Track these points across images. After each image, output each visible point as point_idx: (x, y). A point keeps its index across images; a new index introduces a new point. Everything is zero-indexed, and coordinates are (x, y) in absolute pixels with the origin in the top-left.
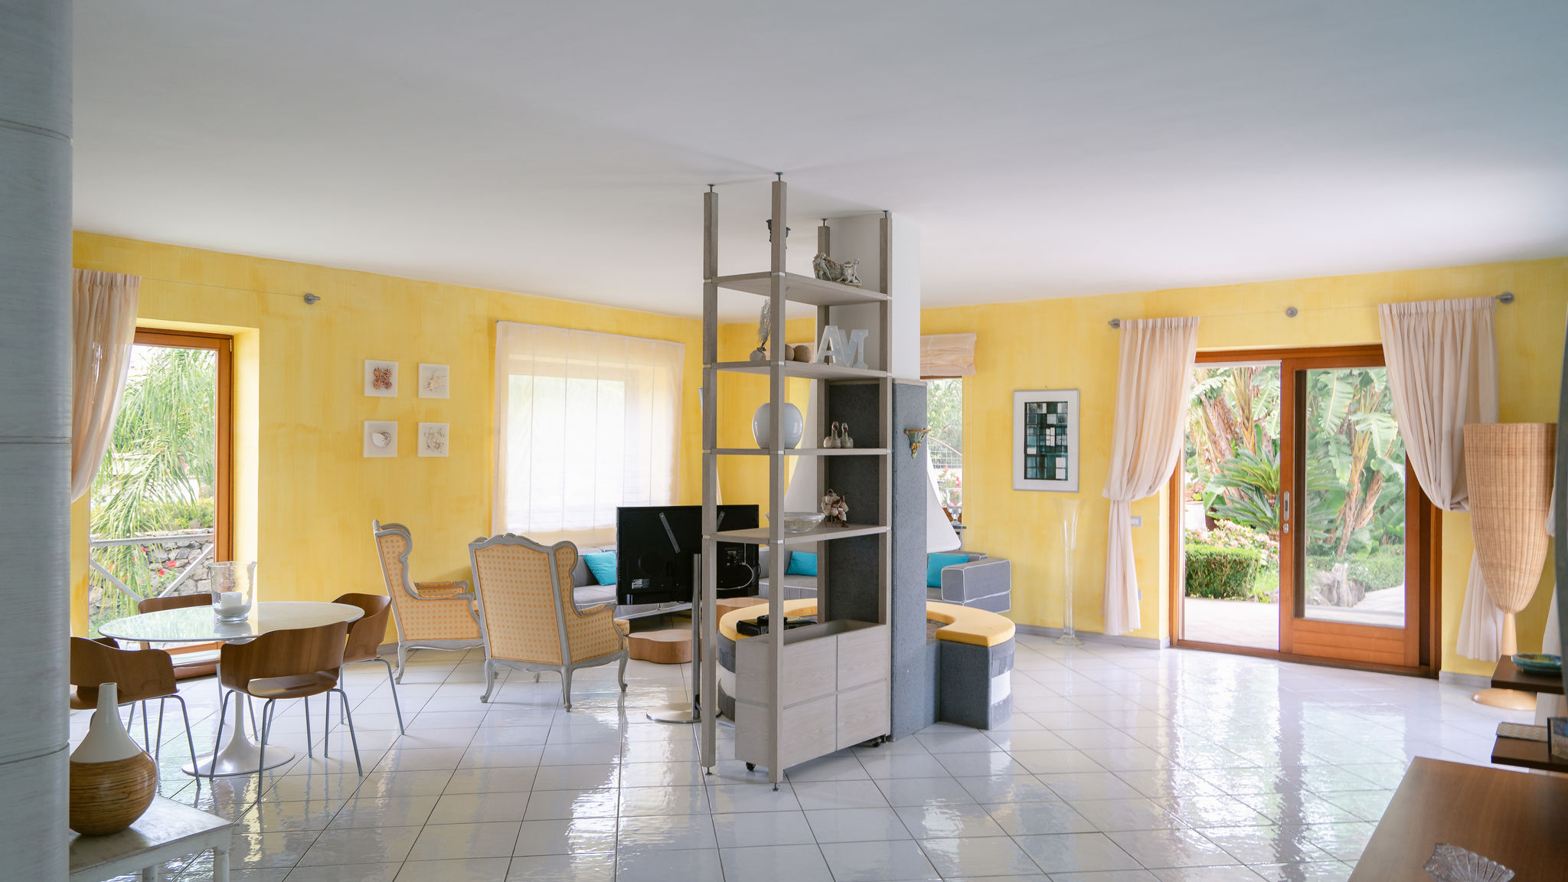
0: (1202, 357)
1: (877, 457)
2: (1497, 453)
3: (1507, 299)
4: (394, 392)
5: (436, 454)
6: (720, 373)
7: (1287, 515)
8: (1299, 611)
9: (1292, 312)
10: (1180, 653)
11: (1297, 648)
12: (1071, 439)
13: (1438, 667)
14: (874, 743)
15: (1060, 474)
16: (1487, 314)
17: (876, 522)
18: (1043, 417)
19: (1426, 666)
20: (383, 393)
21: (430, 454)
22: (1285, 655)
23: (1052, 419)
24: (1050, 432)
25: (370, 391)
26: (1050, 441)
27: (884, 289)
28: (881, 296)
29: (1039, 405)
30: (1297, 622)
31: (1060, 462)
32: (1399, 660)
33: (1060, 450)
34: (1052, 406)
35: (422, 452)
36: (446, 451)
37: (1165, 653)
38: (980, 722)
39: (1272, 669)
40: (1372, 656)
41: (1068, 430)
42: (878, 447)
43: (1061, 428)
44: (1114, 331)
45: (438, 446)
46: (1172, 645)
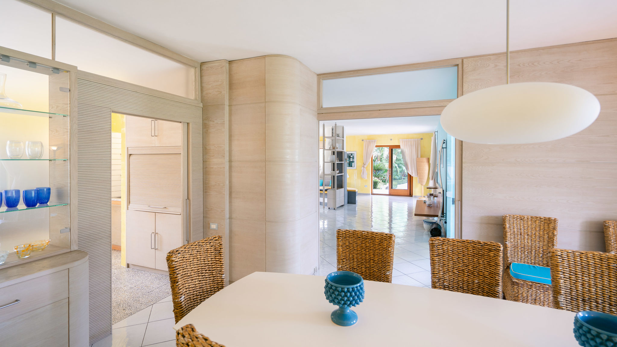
0: (376, 146)
1: (342, 163)
2: (421, 162)
3: (422, 139)
6: (325, 151)
7: (390, 172)
8: (392, 188)
9: (391, 140)
10: (373, 196)
11: (391, 194)
12: (355, 160)
13: (412, 195)
14: (342, 206)
15: (353, 166)
16: (419, 141)
17: (342, 173)
18: (350, 156)
19: (411, 195)
22: (390, 195)
23: (351, 156)
24: (351, 159)
26: (351, 160)
27: (343, 138)
28: (343, 139)
29: (349, 154)
30: (392, 189)
31: (353, 164)
32: (407, 194)
33: (353, 162)
34: (352, 154)
37: (371, 195)
38: (355, 203)
39: (388, 197)
40: (403, 194)
41: (354, 158)
42: (342, 161)
43: (353, 158)
44: (363, 141)
46: (372, 194)
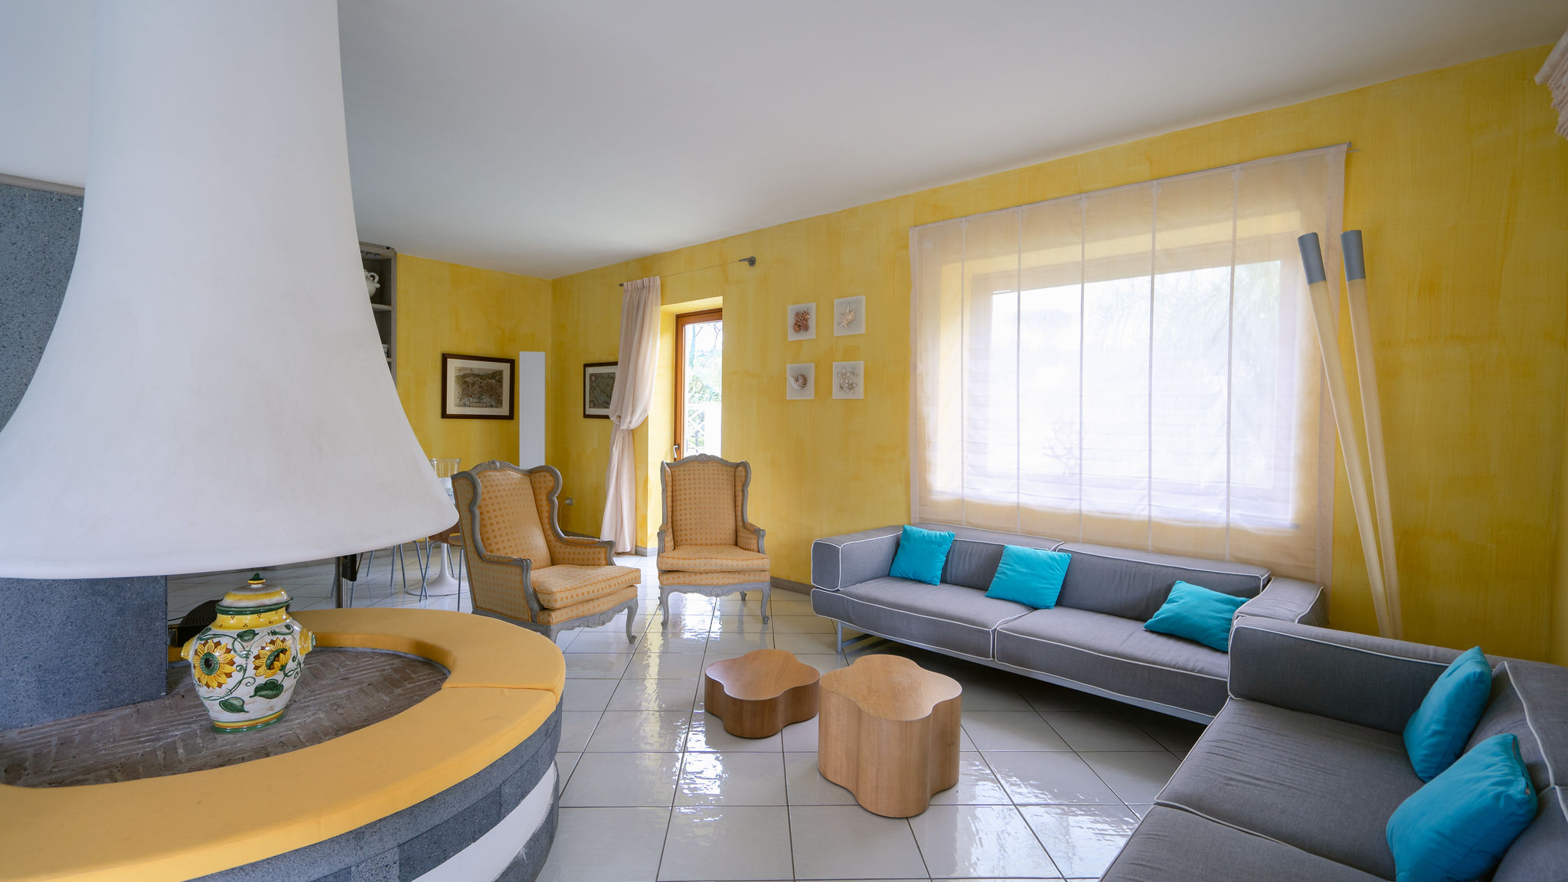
4: (811, 334)
5: (850, 396)
20: (803, 336)
21: (843, 395)
25: (793, 336)
35: (836, 394)
36: (860, 393)
45: (851, 387)
